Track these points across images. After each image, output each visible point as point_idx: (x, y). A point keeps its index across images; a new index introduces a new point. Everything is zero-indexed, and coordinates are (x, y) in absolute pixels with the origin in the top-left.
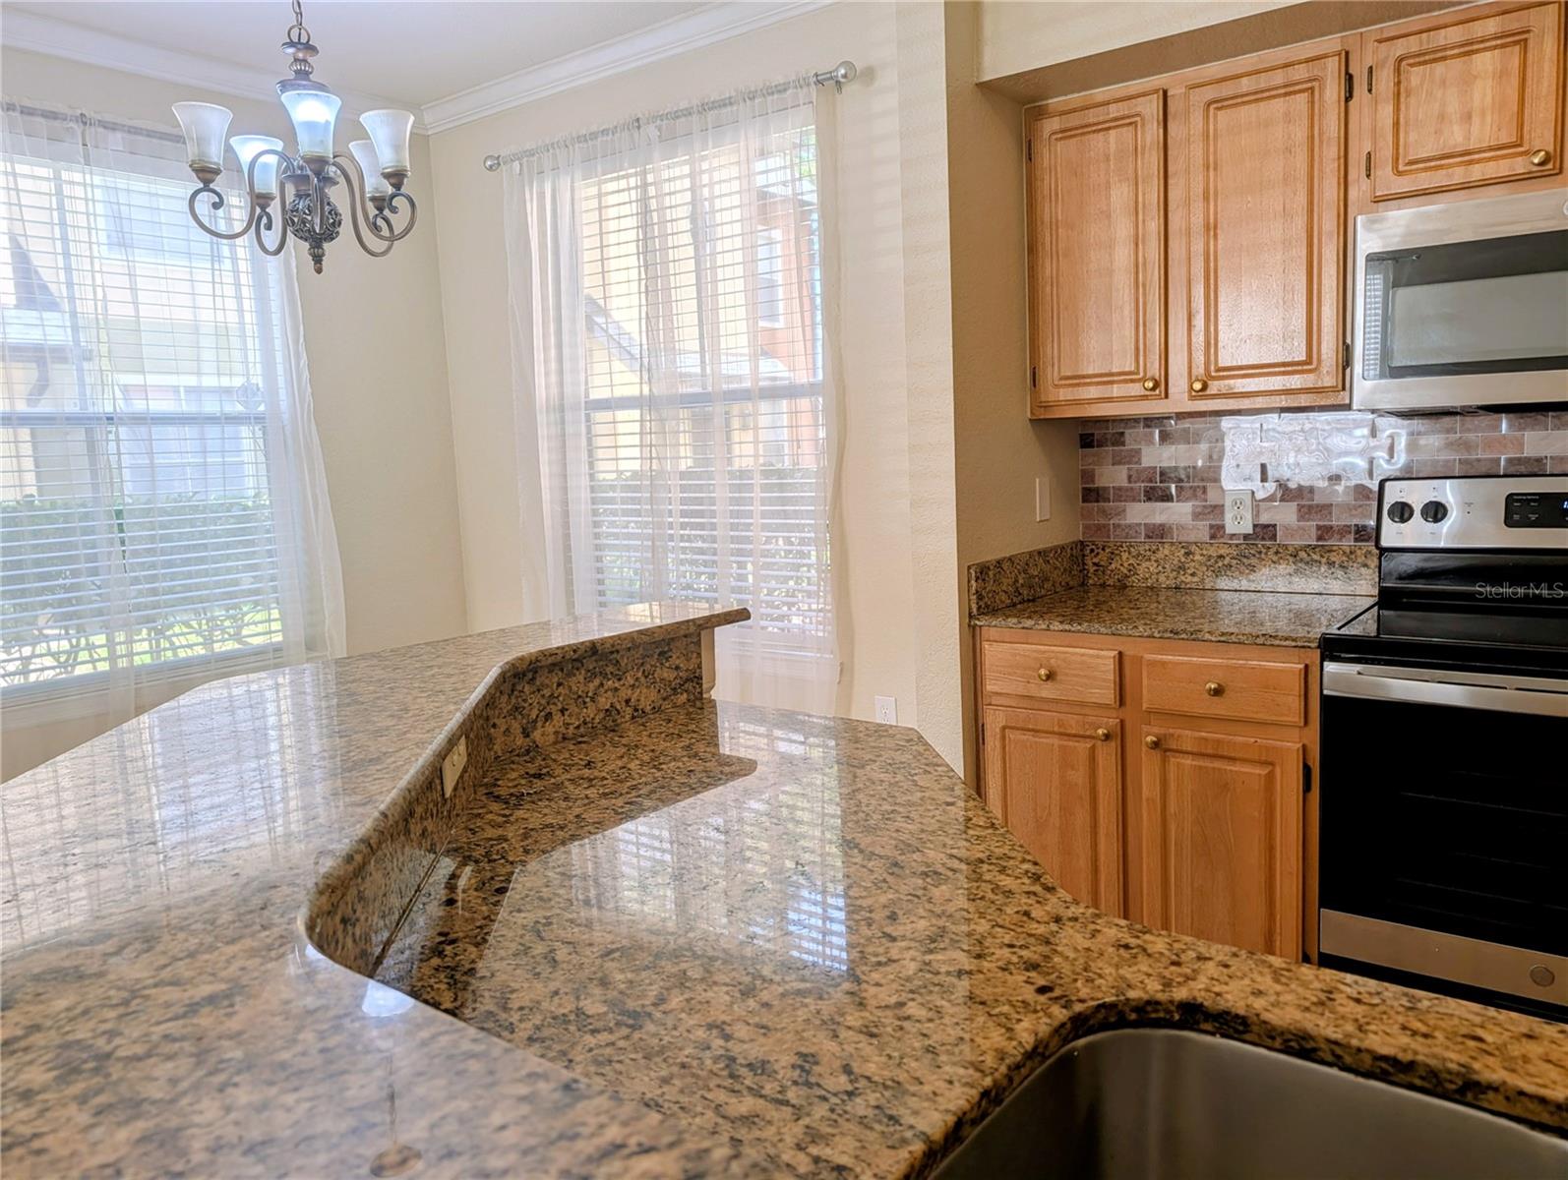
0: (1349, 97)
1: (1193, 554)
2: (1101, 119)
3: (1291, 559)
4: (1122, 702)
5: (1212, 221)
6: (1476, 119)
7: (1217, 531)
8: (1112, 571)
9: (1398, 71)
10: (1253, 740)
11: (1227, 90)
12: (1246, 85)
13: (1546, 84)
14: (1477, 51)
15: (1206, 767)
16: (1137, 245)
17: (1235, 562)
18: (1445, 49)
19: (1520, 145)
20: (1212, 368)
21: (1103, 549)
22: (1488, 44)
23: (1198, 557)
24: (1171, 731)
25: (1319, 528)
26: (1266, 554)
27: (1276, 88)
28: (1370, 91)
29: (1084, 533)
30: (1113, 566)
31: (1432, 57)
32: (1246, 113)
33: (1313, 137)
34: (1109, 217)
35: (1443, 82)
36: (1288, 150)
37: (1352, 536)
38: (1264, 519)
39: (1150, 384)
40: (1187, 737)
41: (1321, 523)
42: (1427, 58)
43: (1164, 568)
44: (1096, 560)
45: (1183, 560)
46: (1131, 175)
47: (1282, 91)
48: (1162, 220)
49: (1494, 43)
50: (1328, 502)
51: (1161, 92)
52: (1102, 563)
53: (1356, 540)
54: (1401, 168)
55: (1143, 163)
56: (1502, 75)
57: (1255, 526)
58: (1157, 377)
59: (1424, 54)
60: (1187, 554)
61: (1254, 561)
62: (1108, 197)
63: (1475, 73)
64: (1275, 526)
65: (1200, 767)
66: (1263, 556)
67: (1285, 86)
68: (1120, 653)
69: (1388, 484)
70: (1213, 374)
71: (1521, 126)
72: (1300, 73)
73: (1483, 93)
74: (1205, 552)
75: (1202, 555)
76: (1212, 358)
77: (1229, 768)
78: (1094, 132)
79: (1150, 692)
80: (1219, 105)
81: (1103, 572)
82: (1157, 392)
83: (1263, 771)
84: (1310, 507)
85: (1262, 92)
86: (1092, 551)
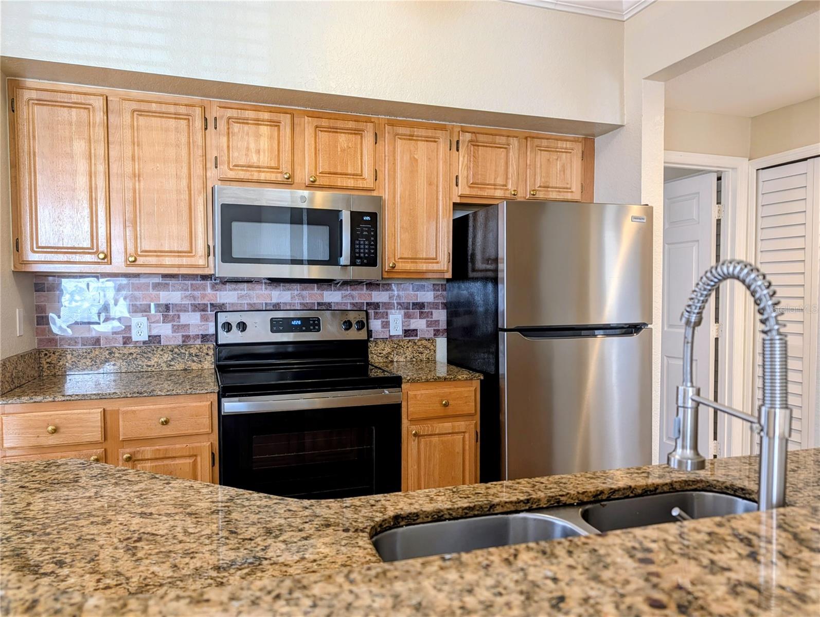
0: (206, 129)
1: (114, 353)
2: (66, 100)
3: (170, 353)
4: (105, 439)
5: (137, 172)
6: (262, 153)
7: (127, 340)
8: (60, 366)
9: (228, 123)
10: (185, 445)
11: (144, 107)
12: (154, 107)
13: (287, 146)
14: (261, 125)
15: (159, 465)
16: (91, 177)
17: (139, 356)
18: (248, 120)
19: (278, 169)
20: (139, 250)
21: (54, 353)
22: (265, 123)
23: (117, 355)
24: (138, 449)
25: (183, 336)
26: (157, 351)
27: (170, 114)
28: (216, 128)
29: (38, 344)
30: (61, 363)
31: (242, 121)
32: (155, 121)
33: (189, 142)
34: (72, 157)
35: (248, 134)
36: (178, 146)
37: (200, 340)
38: (154, 333)
39: (102, 256)
40: (148, 451)
41: (184, 334)
42: (241, 121)
43: (95, 362)
44: (48, 360)
45: (108, 357)
46: (86, 136)
47: (174, 116)
48: (107, 166)
49: (267, 123)
50: (188, 323)
51: (105, 96)
52: (53, 362)
53: (202, 342)
54: (231, 167)
55: (94, 132)
56: (271, 137)
57: (149, 336)
58: (105, 251)
59: (239, 119)
60: (110, 354)
61: (150, 355)
62: (71, 146)
63: (260, 133)
64: (160, 336)
65: (156, 466)
66: (155, 352)
67: (175, 114)
68: (104, 409)
69: (219, 313)
70: (139, 253)
71: (279, 161)
72: (182, 110)
73: (264, 143)
74: (121, 352)
75: (119, 353)
76: (139, 245)
77: (173, 463)
78: (61, 106)
79: (125, 429)
80: (140, 113)
81: (54, 368)
82: (106, 260)
83: (191, 460)
84: (178, 326)
85: (163, 113)
86: (46, 355)
